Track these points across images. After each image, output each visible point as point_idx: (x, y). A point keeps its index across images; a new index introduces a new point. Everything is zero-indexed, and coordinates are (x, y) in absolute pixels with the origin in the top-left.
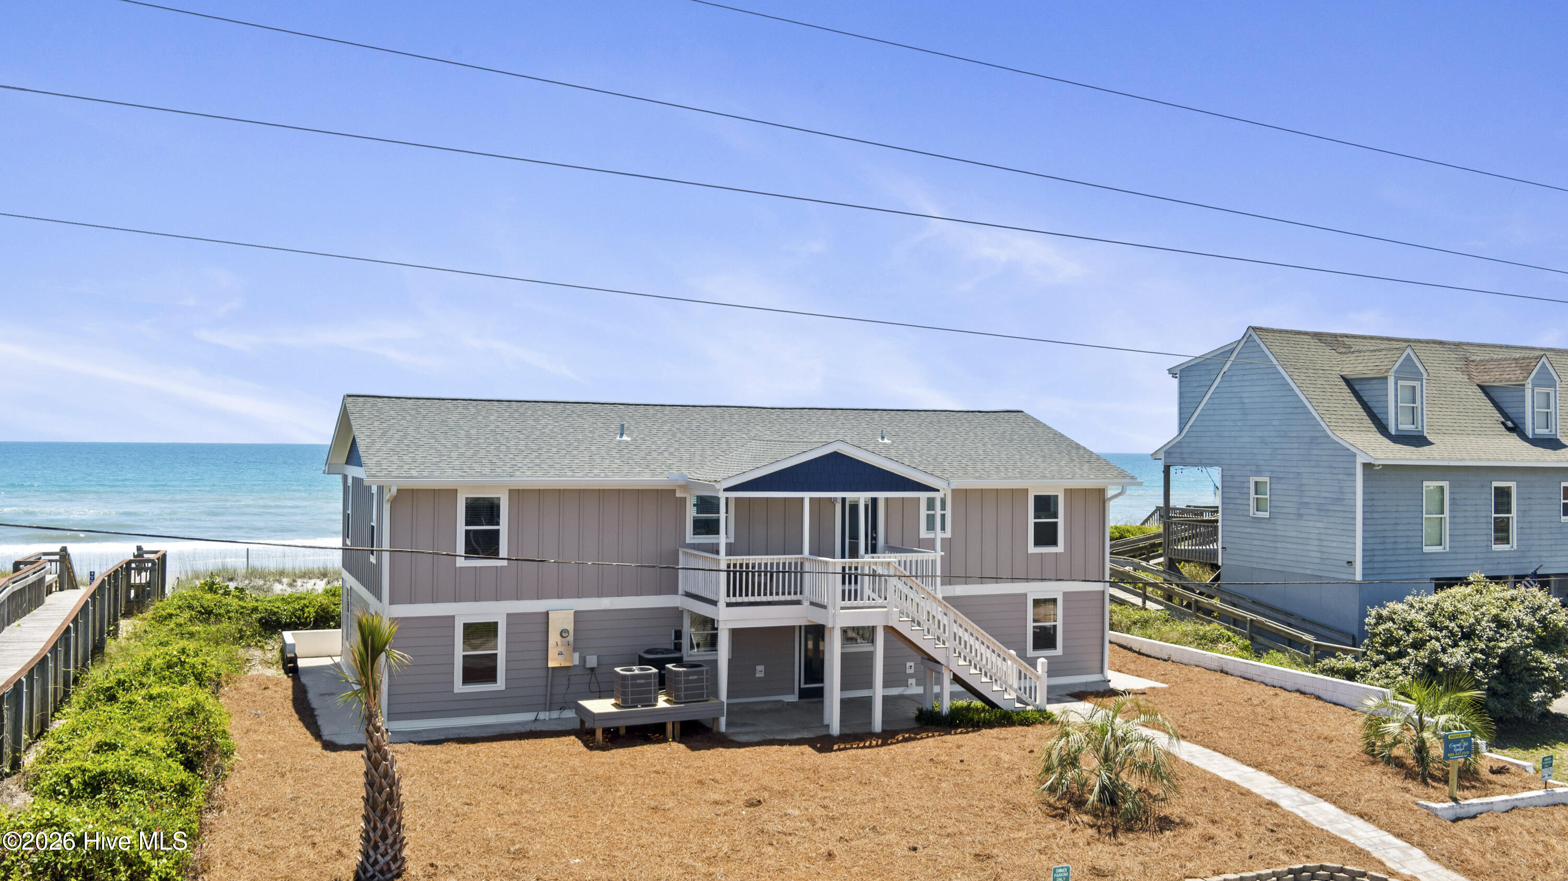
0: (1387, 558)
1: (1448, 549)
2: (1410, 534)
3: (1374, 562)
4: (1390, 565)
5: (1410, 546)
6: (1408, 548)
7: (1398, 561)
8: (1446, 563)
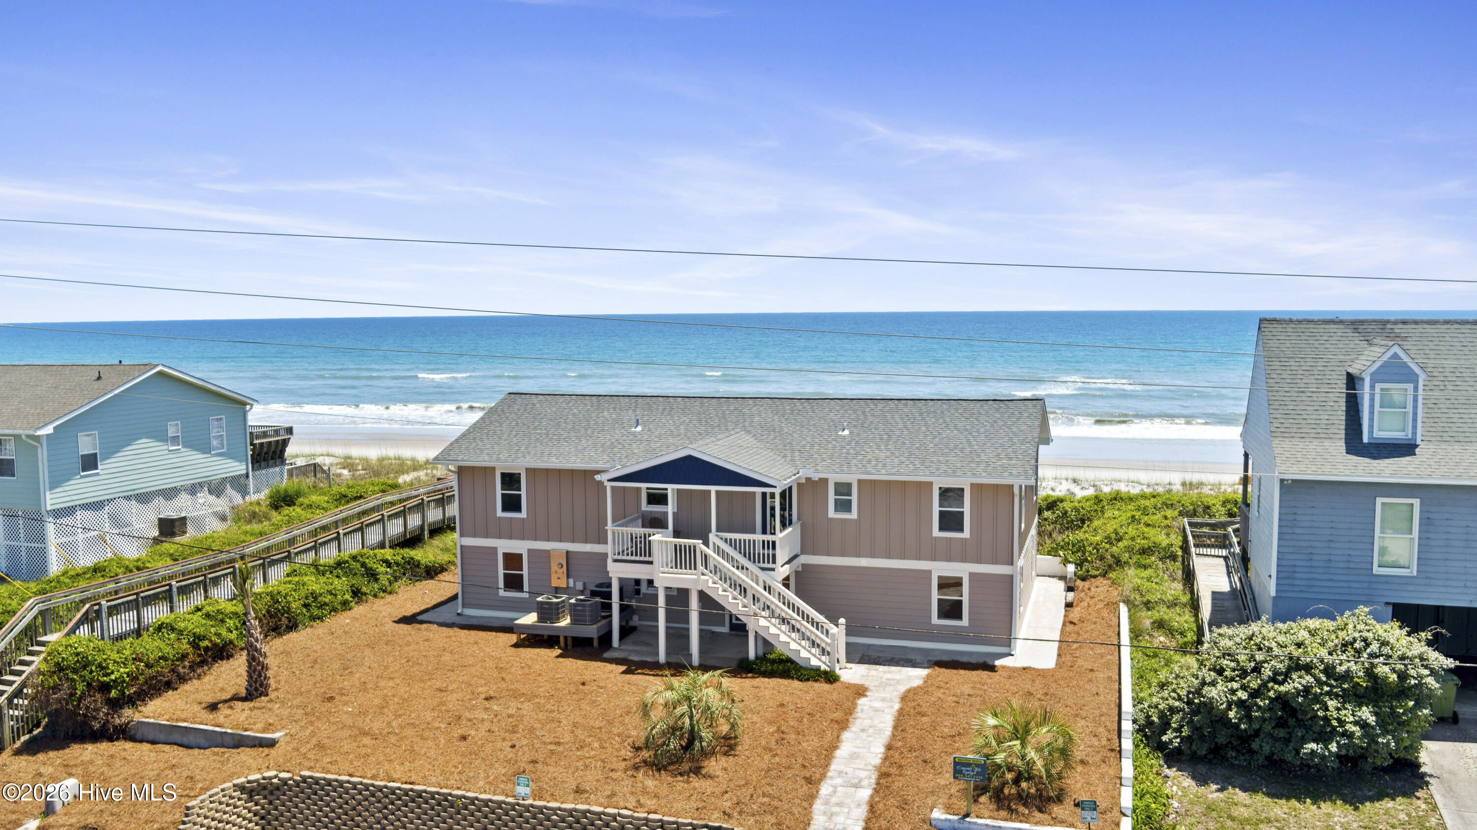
0: (1315, 576)
1: (1415, 573)
2: (1351, 552)
3: (1295, 578)
4: (1321, 584)
5: (1352, 565)
6: (1349, 568)
7: (1331, 580)
8: (1412, 588)
